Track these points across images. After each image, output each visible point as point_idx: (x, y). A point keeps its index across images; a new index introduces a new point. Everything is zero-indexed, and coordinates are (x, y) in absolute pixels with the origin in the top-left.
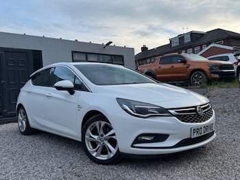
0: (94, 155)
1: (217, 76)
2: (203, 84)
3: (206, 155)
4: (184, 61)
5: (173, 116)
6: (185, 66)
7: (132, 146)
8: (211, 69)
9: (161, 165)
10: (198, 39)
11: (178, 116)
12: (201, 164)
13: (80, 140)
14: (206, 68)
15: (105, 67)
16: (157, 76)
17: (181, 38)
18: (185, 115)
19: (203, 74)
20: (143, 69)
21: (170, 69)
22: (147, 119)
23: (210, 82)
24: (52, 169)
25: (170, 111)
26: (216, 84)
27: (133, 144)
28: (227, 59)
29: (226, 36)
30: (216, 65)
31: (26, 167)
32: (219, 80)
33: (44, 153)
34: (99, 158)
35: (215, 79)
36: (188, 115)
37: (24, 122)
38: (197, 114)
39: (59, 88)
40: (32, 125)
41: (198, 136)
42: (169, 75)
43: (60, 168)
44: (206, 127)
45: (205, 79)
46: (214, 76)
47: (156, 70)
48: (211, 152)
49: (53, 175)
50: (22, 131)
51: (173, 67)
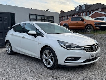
0: (46, 65)
2: (92, 32)
3: (95, 66)
4: (83, 20)
5: (83, 49)
6: (83, 22)
7: (64, 62)
8: (96, 24)
9: (76, 70)
10: (89, 8)
11: (84, 49)
12: (94, 70)
13: (40, 59)
14: (93, 24)
15: (49, 24)
16: (69, 27)
17: (80, 7)
18: (87, 49)
19: (92, 27)
20: (62, 23)
21: (76, 23)
22: (71, 50)
23: (95, 30)
24: (28, 71)
25: (81, 47)
26: (98, 32)
27: (65, 61)
28: (103, 19)
29: (102, 7)
30: (98, 23)
31: (16, 70)
32: (99, 30)
33: (22, 64)
34: (47, 66)
35: (97, 29)
36: (89, 49)
37: (9, 49)
38: (93, 48)
39: (29, 34)
40: (14, 50)
41: (93, 58)
42: (75, 27)
43: (32, 70)
44: (96, 54)
45: (93, 29)
46: (96, 28)
47: (69, 24)
48: (97, 65)
49: (30, 73)
50: (8, 53)
51: (77, 22)
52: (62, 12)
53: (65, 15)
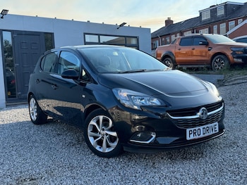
1: (240, 60)
4: (206, 43)
6: (207, 49)
8: (234, 52)
10: (233, 12)
16: (177, 59)
17: (213, 10)
19: (225, 59)
46: (236, 61)
47: (175, 52)
51: (194, 49)
52: (169, 22)
53: (176, 30)
